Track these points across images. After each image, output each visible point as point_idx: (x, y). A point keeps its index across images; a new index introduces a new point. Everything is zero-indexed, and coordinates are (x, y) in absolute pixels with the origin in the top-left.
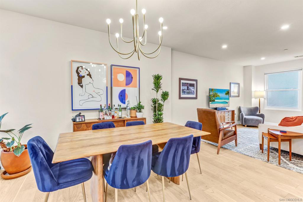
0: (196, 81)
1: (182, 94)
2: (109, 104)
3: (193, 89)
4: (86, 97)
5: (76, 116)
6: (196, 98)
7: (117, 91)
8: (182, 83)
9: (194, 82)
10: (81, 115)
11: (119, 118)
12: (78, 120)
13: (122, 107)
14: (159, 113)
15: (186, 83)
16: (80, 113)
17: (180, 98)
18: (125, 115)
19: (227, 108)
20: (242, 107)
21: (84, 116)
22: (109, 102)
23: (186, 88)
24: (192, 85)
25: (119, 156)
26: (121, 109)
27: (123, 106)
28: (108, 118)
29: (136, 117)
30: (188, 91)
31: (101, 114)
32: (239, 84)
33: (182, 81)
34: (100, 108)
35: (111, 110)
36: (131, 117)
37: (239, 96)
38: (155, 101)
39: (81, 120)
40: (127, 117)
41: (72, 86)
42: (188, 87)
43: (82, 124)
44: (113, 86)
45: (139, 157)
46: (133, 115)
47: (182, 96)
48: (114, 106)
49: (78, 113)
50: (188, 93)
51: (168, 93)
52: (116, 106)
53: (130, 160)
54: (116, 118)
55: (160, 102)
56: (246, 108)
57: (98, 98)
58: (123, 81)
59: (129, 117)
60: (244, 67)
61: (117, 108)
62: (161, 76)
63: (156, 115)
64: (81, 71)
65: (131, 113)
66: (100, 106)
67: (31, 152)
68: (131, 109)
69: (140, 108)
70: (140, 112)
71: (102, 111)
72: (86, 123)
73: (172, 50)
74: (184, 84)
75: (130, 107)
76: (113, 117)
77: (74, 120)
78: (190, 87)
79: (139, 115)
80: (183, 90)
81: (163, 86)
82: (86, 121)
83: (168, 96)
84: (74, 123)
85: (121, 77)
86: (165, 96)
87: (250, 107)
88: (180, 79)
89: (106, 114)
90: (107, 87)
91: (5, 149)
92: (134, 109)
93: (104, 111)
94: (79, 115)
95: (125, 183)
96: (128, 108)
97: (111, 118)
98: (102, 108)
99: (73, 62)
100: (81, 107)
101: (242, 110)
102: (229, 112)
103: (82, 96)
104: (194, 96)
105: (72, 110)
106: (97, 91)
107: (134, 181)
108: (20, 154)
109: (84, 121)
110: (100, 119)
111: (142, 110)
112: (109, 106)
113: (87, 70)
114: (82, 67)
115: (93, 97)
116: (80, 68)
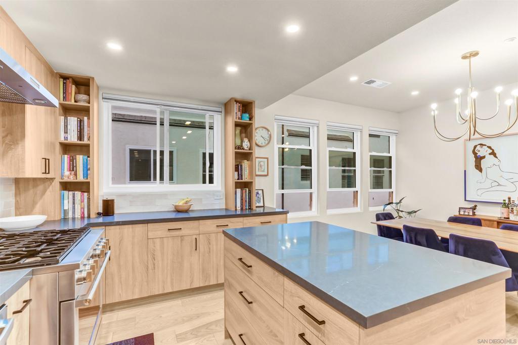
5: (460, 208)
16: (476, 206)
39: (466, 213)
41: (465, 171)
57: (510, 187)
64: (479, 151)
89: (512, 212)
93: (510, 208)
100: (479, 198)
105: (465, 200)
109: (473, 216)
113: (490, 147)
114: (482, 145)
115: (499, 185)
116: (478, 148)
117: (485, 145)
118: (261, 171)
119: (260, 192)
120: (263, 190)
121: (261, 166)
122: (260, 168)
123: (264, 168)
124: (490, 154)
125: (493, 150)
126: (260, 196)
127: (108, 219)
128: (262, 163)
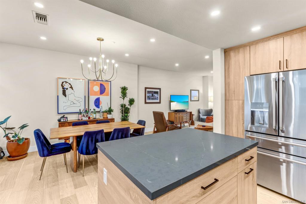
0: (160, 89)
1: (148, 100)
2: (87, 109)
3: (157, 96)
4: (68, 103)
5: (61, 118)
6: (160, 103)
7: (93, 98)
8: (148, 91)
9: (158, 90)
10: (65, 116)
11: (94, 118)
12: (62, 120)
13: (96, 111)
14: (126, 115)
15: (150, 91)
16: (64, 116)
17: (146, 103)
18: (98, 116)
19: (186, 110)
20: (201, 109)
21: (67, 117)
22: (87, 107)
23: (151, 95)
24: (157, 93)
25: (85, 137)
26: (96, 112)
27: (97, 109)
28: (85, 119)
29: (107, 118)
30: (152, 97)
31: (80, 116)
32: (198, 91)
33: (147, 90)
34: (79, 111)
35: (88, 113)
36: (104, 118)
37: (198, 100)
38: (123, 106)
39: (64, 120)
40: (100, 118)
41: (58, 96)
42: (152, 94)
43: (65, 123)
44: (91, 95)
45: (96, 137)
46: (105, 117)
47: (147, 101)
48: (90, 110)
49: (62, 115)
50: (153, 99)
51: (134, 99)
52: (92, 110)
53: (90, 139)
54: (91, 119)
55: (127, 106)
56: (204, 110)
57: (78, 104)
58: (98, 91)
59: (102, 118)
60: (203, 77)
61: (93, 112)
62: (127, 88)
63: (123, 116)
64: (65, 85)
65: (103, 115)
66: (79, 110)
67: (37, 136)
68: (103, 112)
69: (110, 111)
70: (110, 114)
71: (81, 113)
72: (68, 123)
73: (138, 66)
74: (149, 92)
75: (103, 111)
76: (89, 118)
77: (59, 121)
78: (154, 94)
79: (109, 117)
80: (148, 97)
81: (128, 95)
82: (68, 121)
83: (134, 102)
84: (60, 122)
85: (97, 89)
86: (132, 102)
87: (206, 109)
88: (146, 88)
89: (84, 116)
90: (85, 96)
91: (9, 140)
92: (106, 112)
93: (82, 114)
94: (63, 117)
95: (88, 151)
96: (101, 111)
97: (88, 119)
98: (81, 111)
99: (59, 79)
100: (64, 111)
101: (201, 111)
102: (187, 113)
103: (66, 103)
104: (158, 101)
105: (58, 113)
106: (77, 99)
107: (93, 151)
108: (22, 143)
109: (67, 121)
110: (79, 120)
111: (112, 112)
112: (86, 110)
113: (70, 84)
114: (66, 82)
115: (74, 104)
116: (64, 83)
117: (68, 82)
124: (70, 87)
125: (71, 86)
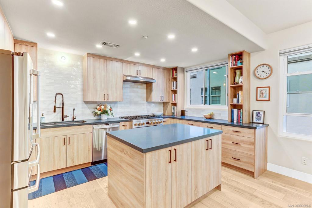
118: (263, 97)
119: (262, 113)
120: (264, 111)
121: (262, 94)
122: (261, 95)
123: (266, 95)
126: (260, 116)
127: (183, 117)
128: (264, 92)
